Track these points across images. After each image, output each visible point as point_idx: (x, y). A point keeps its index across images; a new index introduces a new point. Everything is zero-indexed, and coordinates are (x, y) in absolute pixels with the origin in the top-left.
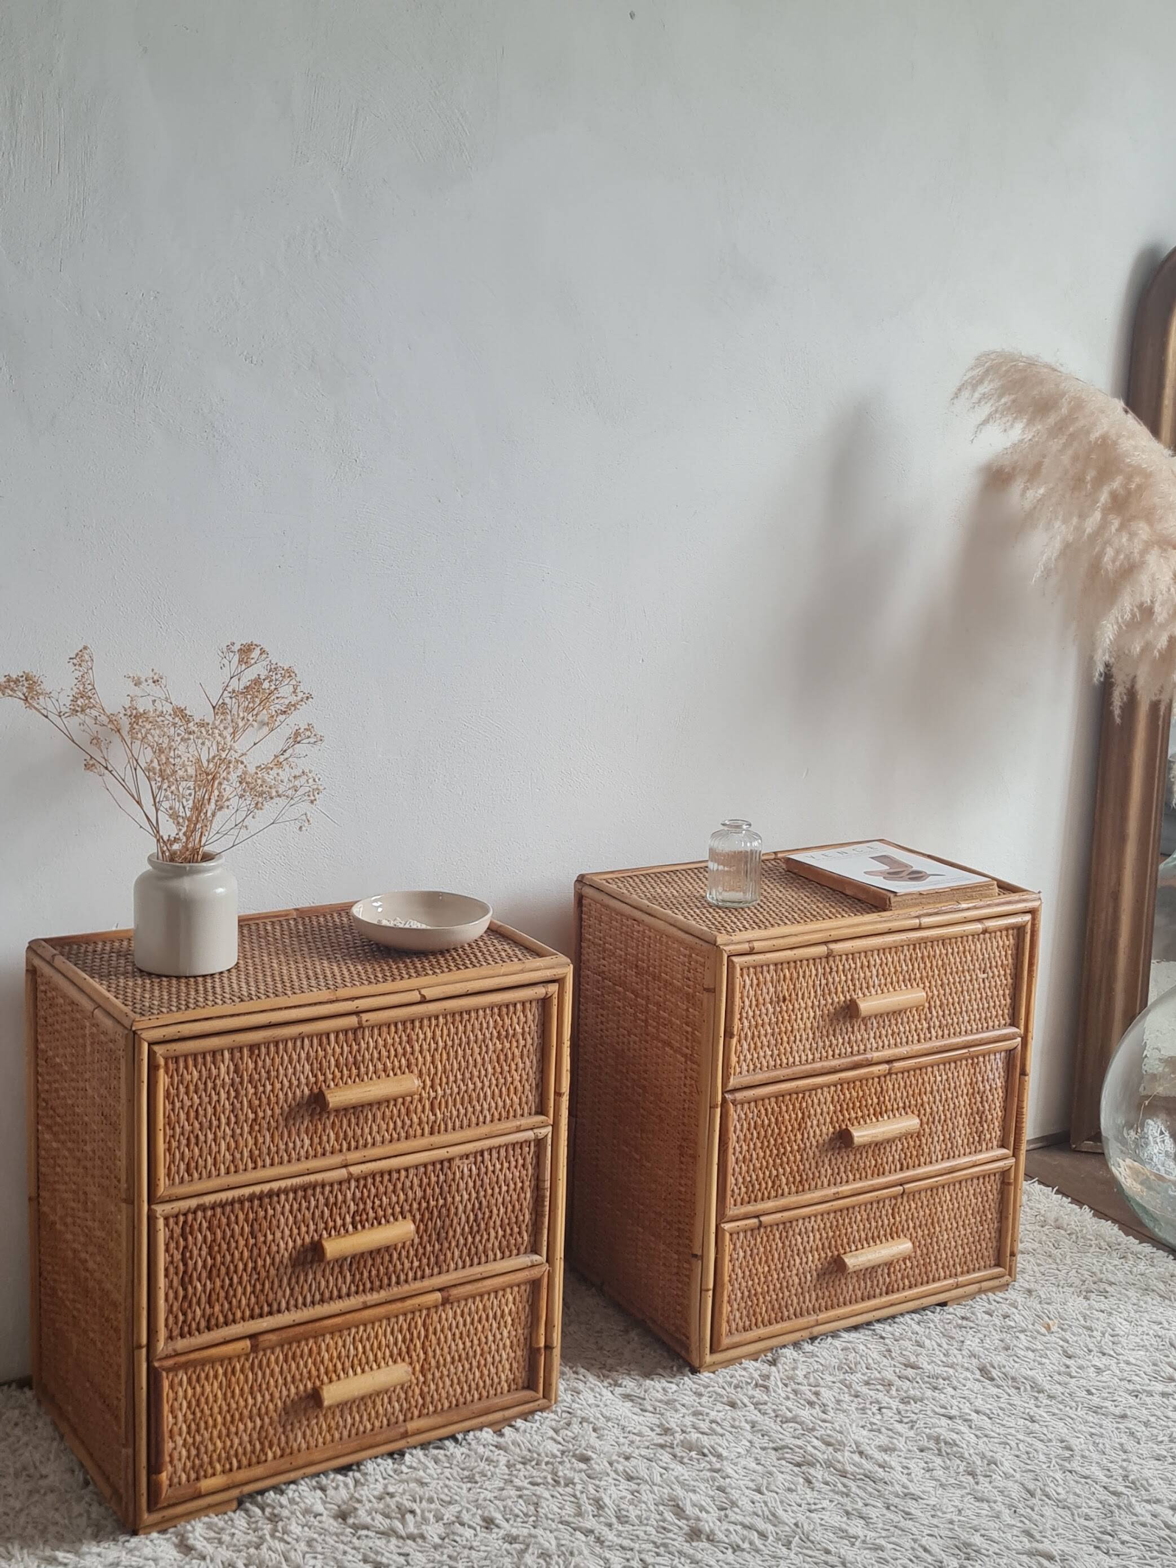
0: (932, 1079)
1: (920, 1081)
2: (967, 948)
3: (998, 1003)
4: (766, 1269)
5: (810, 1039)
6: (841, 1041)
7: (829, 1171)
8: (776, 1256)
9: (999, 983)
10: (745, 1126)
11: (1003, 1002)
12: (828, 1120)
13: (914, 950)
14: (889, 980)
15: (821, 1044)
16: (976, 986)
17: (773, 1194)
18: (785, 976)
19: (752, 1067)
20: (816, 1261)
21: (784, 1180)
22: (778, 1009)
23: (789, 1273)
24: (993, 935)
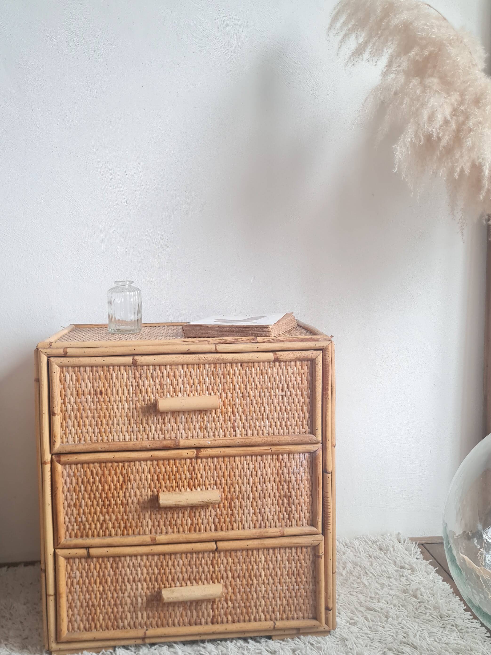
0: (240, 466)
1: (229, 466)
2: (264, 371)
3: (296, 415)
4: (101, 589)
5: (127, 425)
6: (153, 428)
7: (150, 523)
8: (109, 580)
9: (297, 400)
10: (74, 481)
11: (302, 415)
12: (147, 485)
13: (215, 368)
14: (194, 388)
15: (136, 429)
16: (276, 401)
17: (101, 533)
18: (100, 376)
19: (77, 439)
20: (145, 590)
21: (110, 525)
22: (96, 400)
23: (121, 595)
24: (288, 363)
